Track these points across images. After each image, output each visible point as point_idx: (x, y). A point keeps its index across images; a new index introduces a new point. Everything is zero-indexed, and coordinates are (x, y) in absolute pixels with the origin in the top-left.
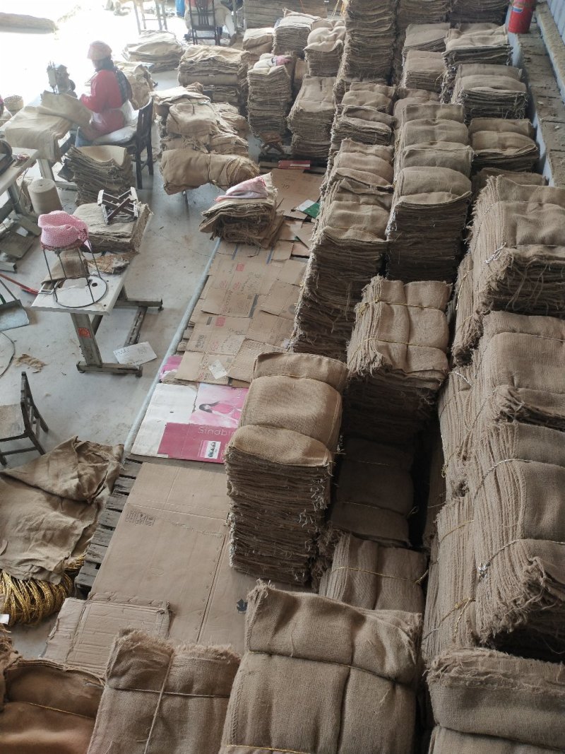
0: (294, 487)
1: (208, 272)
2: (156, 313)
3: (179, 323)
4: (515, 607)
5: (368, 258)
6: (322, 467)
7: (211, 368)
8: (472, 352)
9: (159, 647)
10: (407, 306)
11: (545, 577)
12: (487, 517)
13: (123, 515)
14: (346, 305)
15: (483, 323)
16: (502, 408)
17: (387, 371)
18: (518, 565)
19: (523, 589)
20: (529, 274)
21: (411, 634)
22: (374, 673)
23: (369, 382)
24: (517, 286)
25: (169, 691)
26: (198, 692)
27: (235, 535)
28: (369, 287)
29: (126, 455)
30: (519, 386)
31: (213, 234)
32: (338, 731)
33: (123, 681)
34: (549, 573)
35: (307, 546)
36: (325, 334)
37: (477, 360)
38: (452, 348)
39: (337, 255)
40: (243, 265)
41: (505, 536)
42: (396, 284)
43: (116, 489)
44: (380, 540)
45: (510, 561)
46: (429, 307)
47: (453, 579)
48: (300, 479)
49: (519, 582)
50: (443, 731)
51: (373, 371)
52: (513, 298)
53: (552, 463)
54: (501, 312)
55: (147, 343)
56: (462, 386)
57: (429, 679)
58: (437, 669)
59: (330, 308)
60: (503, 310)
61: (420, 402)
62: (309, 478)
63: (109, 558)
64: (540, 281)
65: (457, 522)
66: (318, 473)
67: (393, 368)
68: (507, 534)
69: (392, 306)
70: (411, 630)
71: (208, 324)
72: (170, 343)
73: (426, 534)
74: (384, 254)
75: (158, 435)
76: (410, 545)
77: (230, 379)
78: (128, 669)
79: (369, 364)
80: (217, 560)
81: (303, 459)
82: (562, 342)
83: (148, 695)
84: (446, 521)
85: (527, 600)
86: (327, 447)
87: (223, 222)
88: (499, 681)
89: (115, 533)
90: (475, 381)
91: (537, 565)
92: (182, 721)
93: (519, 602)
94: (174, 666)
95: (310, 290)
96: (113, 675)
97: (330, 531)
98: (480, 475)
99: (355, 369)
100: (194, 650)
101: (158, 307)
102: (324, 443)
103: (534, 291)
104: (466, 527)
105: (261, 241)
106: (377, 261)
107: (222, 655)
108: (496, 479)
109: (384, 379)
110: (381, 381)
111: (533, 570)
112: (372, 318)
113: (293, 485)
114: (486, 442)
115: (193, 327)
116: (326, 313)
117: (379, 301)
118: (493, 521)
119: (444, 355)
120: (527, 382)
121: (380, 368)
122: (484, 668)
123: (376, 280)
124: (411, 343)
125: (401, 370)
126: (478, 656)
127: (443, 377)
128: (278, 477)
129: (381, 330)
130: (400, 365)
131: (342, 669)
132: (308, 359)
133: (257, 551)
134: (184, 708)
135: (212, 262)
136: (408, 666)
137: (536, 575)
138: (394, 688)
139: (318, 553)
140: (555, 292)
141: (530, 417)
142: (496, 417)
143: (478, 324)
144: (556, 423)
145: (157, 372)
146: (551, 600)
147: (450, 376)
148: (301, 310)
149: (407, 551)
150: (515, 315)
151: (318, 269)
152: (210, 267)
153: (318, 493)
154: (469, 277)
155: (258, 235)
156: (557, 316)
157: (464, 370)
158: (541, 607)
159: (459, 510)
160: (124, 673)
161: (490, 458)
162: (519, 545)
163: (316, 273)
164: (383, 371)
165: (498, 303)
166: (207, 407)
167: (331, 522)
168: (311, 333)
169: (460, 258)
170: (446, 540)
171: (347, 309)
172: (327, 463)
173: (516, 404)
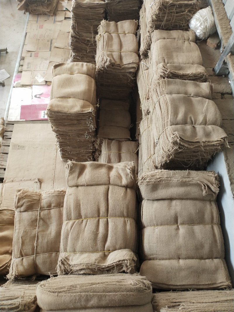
0: (80, 123)
1: (26, 31)
2: (5, 55)
3: (17, 58)
4: (169, 152)
5: (98, 12)
6: (89, 112)
7: (36, 78)
8: (148, 52)
9: (35, 194)
10: (118, 34)
11: (179, 138)
12: (157, 120)
13: (10, 147)
14: (92, 38)
15: (151, 37)
16: (160, 74)
17: (113, 66)
18: (169, 136)
19: (171, 145)
20: (169, 10)
21: (131, 169)
22: (118, 186)
23: (106, 73)
24: (164, 17)
25: (42, 209)
26: (54, 207)
27: (60, 147)
28: (100, 26)
29: (6, 122)
30: (168, 63)
31: (25, 11)
32: (107, 208)
33: (22, 209)
34: (181, 137)
35: (91, 147)
36: (85, 53)
37: (150, 55)
38: (140, 51)
39: (83, 12)
40: (43, 25)
41: (164, 126)
42: (112, 23)
43: (5, 137)
44: (119, 140)
45: (166, 135)
46: (128, 33)
47: (147, 148)
48: (82, 119)
49: (169, 142)
50: (146, 201)
51: (107, 66)
52: (163, 23)
53: (181, 94)
54: (159, 30)
55: (4, 70)
56: (145, 68)
57: (139, 184)
58: (141, 180)
59: (85, 40)
60: (159, 29)
61: (129, 79)
62: (85, 118)
63: (8, 165)
64: (174, 13)
65: (147, 126)
66: (89, 115)
67: (116, 64)
68: (165, 125)
69: (112, 34)
70: (131, 168)
71: (31, 56)
72: (15, 68)
73: (137, 134)
74: (105, 9)
75: (19, 111)
76: (131, 139)
77: (46, 82)
78: (23, 204)
79: (104, 63)
80: (55, 159)
81: (81, 110)
82: (185, 41)
83: (34, 212)
84: (143, 126)
85: (173, 149)
86: (91, 104)
87: (29, 4)
88: (165, 180)
89: (9, 155)
90: (150, 64)
91: (176, 135)
92: (50, 218)
93: (170, 150)
94: (42, 199)
95: (74, 32)
96: (17, 207)
97: (98, 139)
98: (154, 104)
99: (99, 67)
100: (49, 192)
101: (5, 52)
102: (89, 102)
103: (172, 18)
104: (150, 127)
105: (50, 12)
106: (103, 13)
107: (61, 192)
108: (159, 104)
109: (112, 70)
110: (111, 71)
111: (175, 137)
112: (103, 41)
113: (79, 122)
114: (155, 90)
115: (24, 59)
116: (83, 43)
117: (105, 33)
118: (159, 121)
119: (137, 56)
120: (170, 61)
121: (110, 64)
122: (159, 176)
123: (103, 22)
124: (122, 51)
125: (119, 64)
126: (156, 173)
127: (137, 66)
128: (71, 120)
129: (108, 47)
130: (118, 62)
131: (106, 187)
132: (77, 65)
133: (71, 152)
134: (49, 214)
135: (27, 25)
136: (131, 181)
137: (176, 139)
138: (126, 189)
139: (95, 149)
140: (181, 18)
141: (172, 76)
142: (158, 78)
143: (149, 38)
144: (183, 77)
145: (12, 83)
146: (182, 147)
147: (140, 65)
148: (72, 43)
149: (130, 142)
150: (165, 31)
151: (76, 20)
152: (27, 28)
153: (90, 124)
154: (144, 16)
155: (47, 9)
156: (182, 30)
157: (146, 61)
158: (179, 150)
159: (147, 121)
160: (22, 206)
161: (157, 96)
162: (169, 128)
163: (75, 23)
164: (111, 66)
165: (157, 26)
166: (38, 96)
167: (98, 135)
168: (78, 54)
169: (140, 7)
170: (143, 134)
171: (92, 39)
172: (91, 110)
173: (167, 71)
